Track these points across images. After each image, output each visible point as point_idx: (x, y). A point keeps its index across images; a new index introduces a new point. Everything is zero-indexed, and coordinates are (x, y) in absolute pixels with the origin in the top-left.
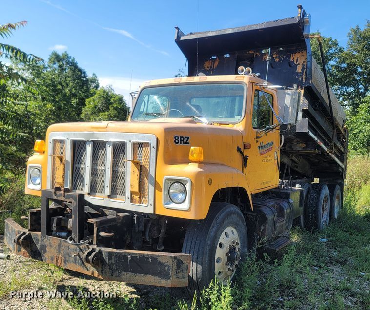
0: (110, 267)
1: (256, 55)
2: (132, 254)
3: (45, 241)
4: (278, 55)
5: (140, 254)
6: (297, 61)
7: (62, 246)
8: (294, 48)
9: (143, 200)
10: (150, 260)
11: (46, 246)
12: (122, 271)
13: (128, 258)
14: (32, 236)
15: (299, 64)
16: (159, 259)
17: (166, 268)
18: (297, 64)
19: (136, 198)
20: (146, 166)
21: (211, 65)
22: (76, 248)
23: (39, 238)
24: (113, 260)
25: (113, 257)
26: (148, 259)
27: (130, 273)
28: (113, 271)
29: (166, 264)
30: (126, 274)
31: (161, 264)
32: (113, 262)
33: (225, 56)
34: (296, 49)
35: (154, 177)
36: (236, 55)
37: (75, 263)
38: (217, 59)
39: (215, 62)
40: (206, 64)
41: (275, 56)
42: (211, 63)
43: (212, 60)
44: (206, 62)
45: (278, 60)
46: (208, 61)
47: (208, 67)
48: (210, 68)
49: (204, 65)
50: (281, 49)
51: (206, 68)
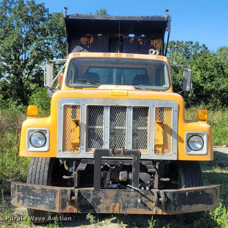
0: (174, 204)
1: (125, 38)
2: (189, 191)
3: (98, 194)
4: (141, 40)
5: (194, 190)
6: (156, 46)
7: (121, 196)
8: (153, 36)
9: (165, 150)
10: (201, 193)
11: (100, 199)
12: (182, 205)
13: (186, 194)
14: (82, 192)
15: (158, 48)
16: (206, 191)
17: (211, 197)
18: (156, 47)
19: (160, 149)
20: (168, 125)
21: (86, 41)
22: (138, 194)
23: (92, 193)
24: (176, 198)
25: (176, 196)
26: (199, 192)
27: (188, 205)
28: (176, 206)
29: (210, 194)
30: (184, 206)
31: (207, 194)
32: (176, 199)
34: (154, 37)
35: (177, 132)
36: (108, 36)
37: (136, 207)
38: (92, 37)
39: (90, 39)
40: (82, 40)
41: (139, 40)
42: (86, 39)
43: (87, 37)
44: (82, 38)
45: (142, 43)
46: (84, 37)
47: (84, 42)
48: (86, 43)
49: (80, 40)
50: (143, 36)
51: (83, 42)
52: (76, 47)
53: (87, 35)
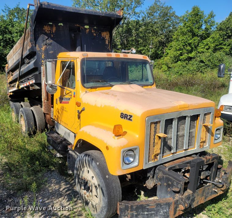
1: (82, 28)
3: (195, 194)
6: (105, 37)
7: (205, 191)
8: (102, 29)
18: (106, 39)
19: (202, 144)
33: (60, 24)
36: (68, 25)
37: (211, 195)
38: (54, 26)
39: (53, 28)
40: (45, 28)
41: (93, 31)
42: (49, 28)
43: (50, 26)
44: (45, 26)
45: (95, 35)
46: (47, 26)
47: (48, 31)
48: (50, 32)
49: (44, 28)
50: (95, 27)
51: (46, 31)
52: (41, 35)
53: (50, 23)
